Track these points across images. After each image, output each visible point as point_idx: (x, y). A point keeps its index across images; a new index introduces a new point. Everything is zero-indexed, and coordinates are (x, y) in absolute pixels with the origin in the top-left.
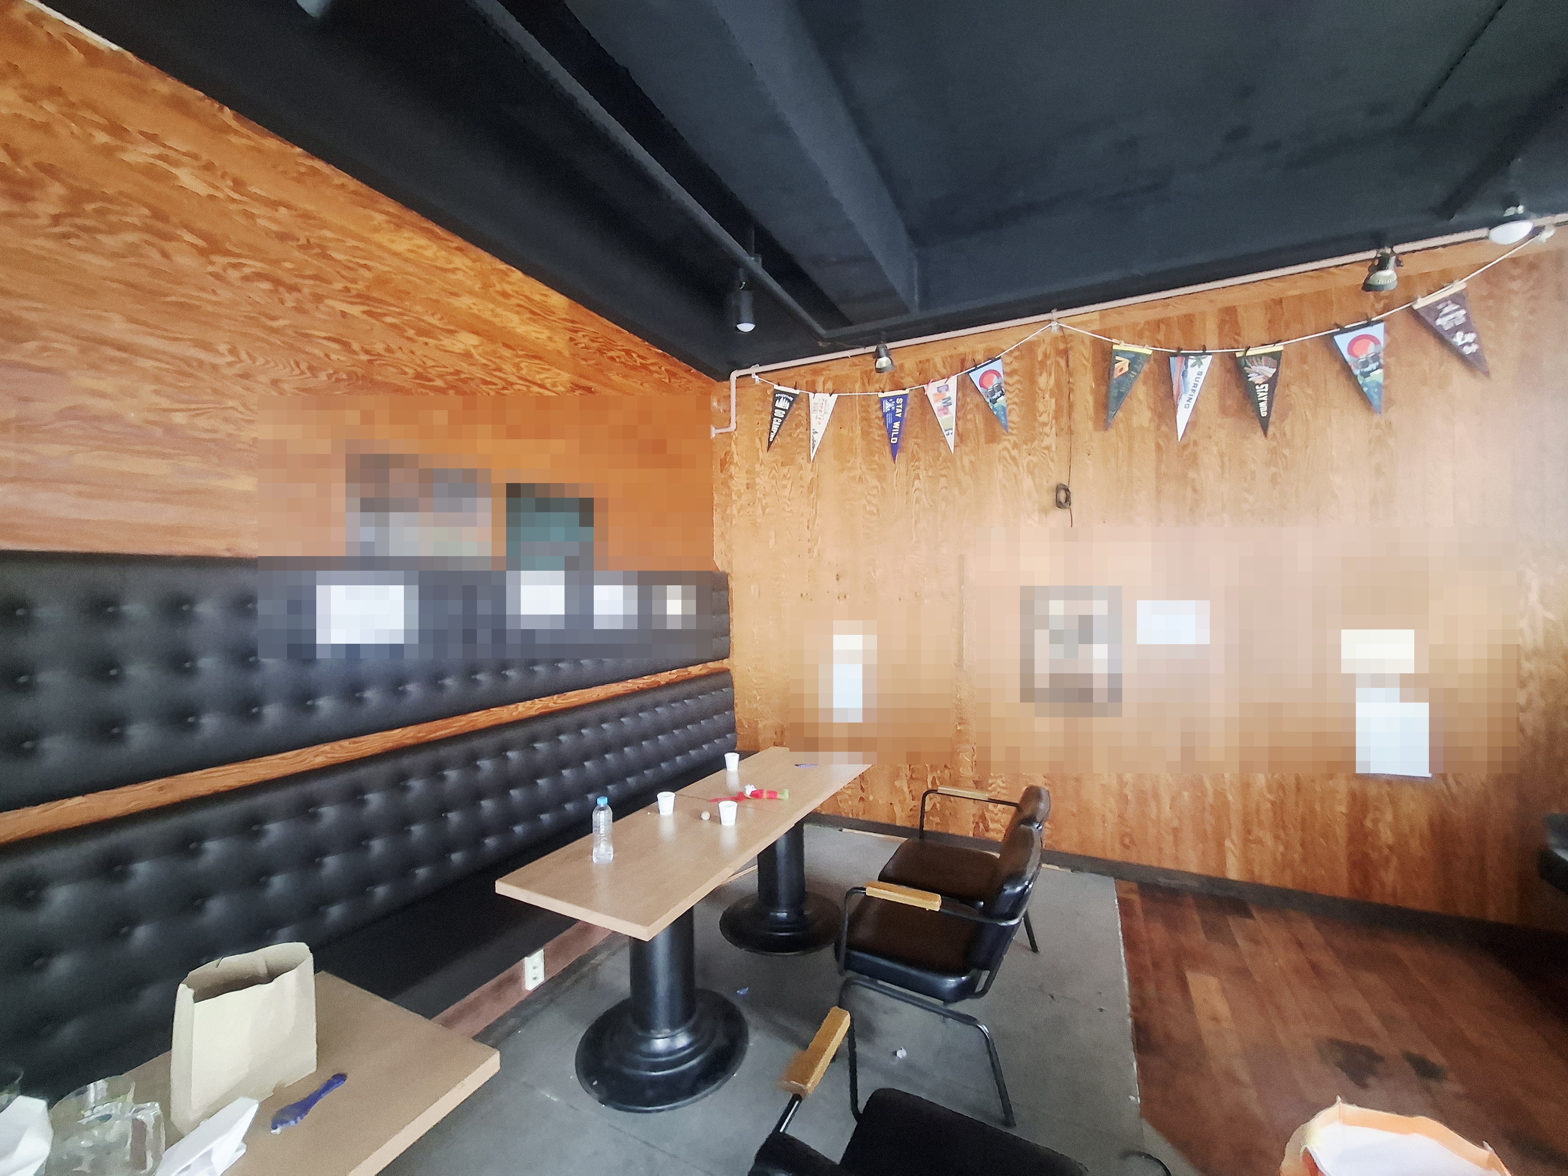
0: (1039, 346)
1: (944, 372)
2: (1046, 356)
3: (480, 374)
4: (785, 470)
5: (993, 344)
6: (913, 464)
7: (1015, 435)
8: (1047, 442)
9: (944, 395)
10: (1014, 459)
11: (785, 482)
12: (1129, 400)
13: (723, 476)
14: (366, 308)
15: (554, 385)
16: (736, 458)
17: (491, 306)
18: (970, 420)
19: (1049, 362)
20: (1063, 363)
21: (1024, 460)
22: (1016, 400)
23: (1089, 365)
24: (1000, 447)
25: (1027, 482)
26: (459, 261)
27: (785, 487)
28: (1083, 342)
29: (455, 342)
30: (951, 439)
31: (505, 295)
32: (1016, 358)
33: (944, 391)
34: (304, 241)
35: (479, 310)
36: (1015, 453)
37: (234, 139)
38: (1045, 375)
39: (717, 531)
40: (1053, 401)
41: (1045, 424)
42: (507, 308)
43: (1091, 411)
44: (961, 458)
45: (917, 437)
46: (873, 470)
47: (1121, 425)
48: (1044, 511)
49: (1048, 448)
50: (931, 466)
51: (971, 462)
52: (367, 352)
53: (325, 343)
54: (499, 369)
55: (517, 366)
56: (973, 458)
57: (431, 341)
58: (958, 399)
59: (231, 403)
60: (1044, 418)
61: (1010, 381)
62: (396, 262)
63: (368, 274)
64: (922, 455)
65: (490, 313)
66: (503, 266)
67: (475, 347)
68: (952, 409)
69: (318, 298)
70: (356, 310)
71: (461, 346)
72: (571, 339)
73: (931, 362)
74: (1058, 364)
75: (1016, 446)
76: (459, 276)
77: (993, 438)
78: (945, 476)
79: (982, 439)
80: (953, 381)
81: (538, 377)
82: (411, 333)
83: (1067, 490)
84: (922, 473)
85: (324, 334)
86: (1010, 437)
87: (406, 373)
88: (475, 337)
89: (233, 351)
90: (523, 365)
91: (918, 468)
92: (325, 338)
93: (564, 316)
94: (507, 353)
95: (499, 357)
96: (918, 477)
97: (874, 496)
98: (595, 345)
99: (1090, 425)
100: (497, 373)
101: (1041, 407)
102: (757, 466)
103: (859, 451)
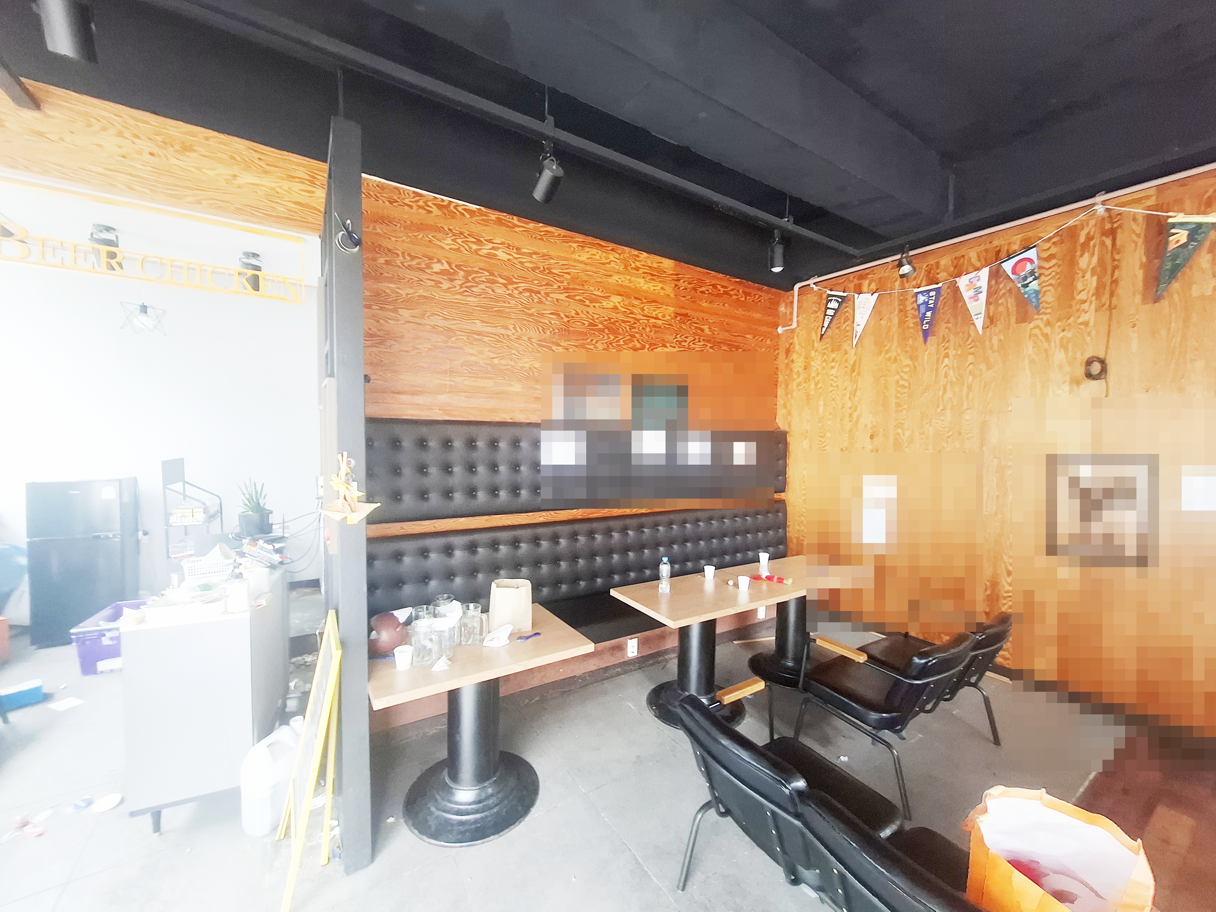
0: (1082, 229)
1: (978, 264)
2: (1089, 238)
3: (621, 317)
4: (834, 355)
5: (1030, 234)
6: (943, 345)
7: (1049, 313)
8: (1083, 318)
9: (975, 285)
10: (1046, 336)
11: (833, 364)
12: (1188, 270)
13: (786, 361)
14: (567, 294)
15: (664, 316)
16: (797, 347)
17: (628, 277)
18: (1001, 305)
19: (1092, 243)
20: (1108, 242)
21: (1057, 337)
22: (1052, 282)
23: (1140, 241)
24: (1032, 325)
25: (1059, 356)
26: (612, 257)
27: (832, 368)
28: (1135, 219)
29: (609, 302)
30: (979, 323)
31: (637, 269)
32: (1054, 243)
33: (975, 282)
34: (542, 269)
35: (622, 281)
36: (1047, 330)
37: (517, 229)
38: (1086, 255)
39: (780, 402)
40: (1095, 278)
41: (1084, 302)
42: (637, 276)
43: (1140, 285)
44: (990, 339)
45: (948, 322)
46: (907, 352)
47: (1176, 297)
48: (1075, 382)
49: (1086, 324)
50: (960, 346)
51: (1000, 340)
52: (567, 316)
53: (550, 316)
54: (632, 313)
55: (643, 309)
56: (1002, 337)
57: (597, 305)
58: (990, 286)
59: (513, 352)
60: (1083, 296)
61: (1047, 265)
62: (582, 266)
63: (569, 277)
64: (952, 337)
65: (628, 281)
66: (636, 253)
67: (619, 303)
68: (983, 297)
69: (547, 294)
70: (562, 297)
71: (612, 304)
72: (676, 285)
73: (966, 257)
74: (1103, 244)
75: (1048, 323)
76: (613, 264)
77: (1024, 317)
78: (972, 354)
79: (1013, 319)
80: (985, 273)
81: (654, 313)
82: (587, 302)
83: (1102, 362)
84: (952, 352)
85: (549, 312)
86: (1041, 316)
87: (585, 324)
88: (619, 297)
89: (515, 328)
90: (645, 308)
91: (947, 348)
92: (550, 314)
93: (671, 272)
94: (636, 302)
95: (632, 306)
96: (947, 356)
97: (906, 373)
98: (691, 286)
99: (1138, 298)
100: (631, 316)
101: (1080, 286)
102: (813, 353)
103: (896, 337)
